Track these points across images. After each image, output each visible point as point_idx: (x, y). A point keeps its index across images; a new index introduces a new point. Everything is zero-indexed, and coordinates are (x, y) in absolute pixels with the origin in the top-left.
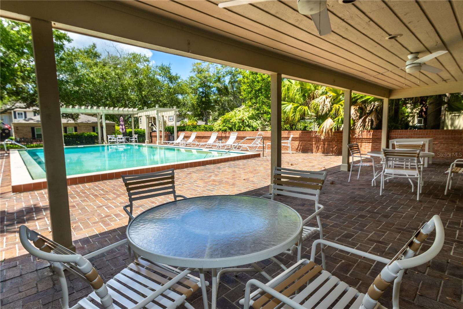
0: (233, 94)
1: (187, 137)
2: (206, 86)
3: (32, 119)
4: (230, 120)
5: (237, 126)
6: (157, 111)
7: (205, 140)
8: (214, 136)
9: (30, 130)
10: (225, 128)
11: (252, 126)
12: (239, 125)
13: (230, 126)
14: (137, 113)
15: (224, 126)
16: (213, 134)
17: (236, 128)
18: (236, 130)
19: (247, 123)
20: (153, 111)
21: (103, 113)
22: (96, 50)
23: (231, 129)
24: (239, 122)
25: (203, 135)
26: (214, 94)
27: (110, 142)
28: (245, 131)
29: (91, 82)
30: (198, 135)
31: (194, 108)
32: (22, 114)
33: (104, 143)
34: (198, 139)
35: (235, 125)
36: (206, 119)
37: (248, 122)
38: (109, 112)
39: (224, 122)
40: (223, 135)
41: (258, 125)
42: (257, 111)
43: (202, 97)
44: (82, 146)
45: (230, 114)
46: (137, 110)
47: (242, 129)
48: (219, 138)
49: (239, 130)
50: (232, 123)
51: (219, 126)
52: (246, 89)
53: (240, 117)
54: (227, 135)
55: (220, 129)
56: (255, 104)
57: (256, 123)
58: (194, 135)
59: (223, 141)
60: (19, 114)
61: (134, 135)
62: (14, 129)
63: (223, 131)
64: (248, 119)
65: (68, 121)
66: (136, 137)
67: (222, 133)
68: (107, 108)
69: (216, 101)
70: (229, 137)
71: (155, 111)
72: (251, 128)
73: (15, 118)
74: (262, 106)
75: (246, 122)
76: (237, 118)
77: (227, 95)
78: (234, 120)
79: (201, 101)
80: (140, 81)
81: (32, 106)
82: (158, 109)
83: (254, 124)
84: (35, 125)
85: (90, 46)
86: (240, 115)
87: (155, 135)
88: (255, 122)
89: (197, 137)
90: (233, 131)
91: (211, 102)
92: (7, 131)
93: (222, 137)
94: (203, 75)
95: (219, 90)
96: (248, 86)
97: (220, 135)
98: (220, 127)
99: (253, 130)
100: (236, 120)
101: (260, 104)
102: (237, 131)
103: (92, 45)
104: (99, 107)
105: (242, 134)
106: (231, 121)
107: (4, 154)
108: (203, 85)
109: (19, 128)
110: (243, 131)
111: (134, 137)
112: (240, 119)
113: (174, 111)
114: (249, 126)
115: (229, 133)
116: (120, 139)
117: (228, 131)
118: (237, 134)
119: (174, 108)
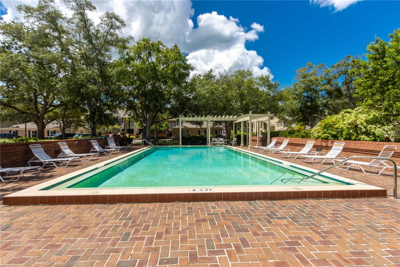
0: (349, 95)
1: (278, 144)
2: (311, 90)
3: (182, 126)
4: (334, 125)
5: (344, 133)
6: (250, 117)
7: (299, 148)
8: (309, 145)
10: (325, 135)
11: (374, 134)
12: (348, 132)
13: (334, 133)
14: (236, 119)
15: (324, 133)
16: (308, 142)
17: (344, 136)
18: (342, 139)
19: (364, 130)
21: (209, 120)
23: (335, 137)
24: (348, 128)
25: (297, 143)
26: (324, 97)
27: (213, 143)
28: (359, 140)
30: (292, 142)
31: (294, 114)
33: (208, 144)
34: (291, 147)
35: (342, 132)
36: (312, 124)
37: (365, 127)
38: (218, 119)
39: (325, 128)
40: (324, 144)
41: (385, 133)
42: (385, 111)
43: (307, 102)
44: (190, 146)
45: (335, 118)
46: (237, 117)
47: (354, 138)
48: (317, 148)
49: (348, 138)
50: (337, 128)
51: (319, 132)
52: (362, 82)
53: (350, 121)
54: (329, 144)
55: (320, 137)
56: (379, 103)
57: (380, 130)
58: (286, 142)
59: (323, 151)
61: (234, 138)
62: (173, 131)
63: (322, 139)
64: (365, 124)
65: (197, 127)
66: (236, 140)
67: (323, 141)
69: (326, 105)
70: (331, 147)
72: (371, 136)
73: (177, 124)
74: (395, 103)
75: (362, 127)
76: (345, 122)
77: (339, 97)
78: (340, 125)
79: (306, 106)
80: (242, 92)
83: (378, 130)
86: (350, 119)
88: (379, 127)
89: (289, 144)
90: (338, 139)
91: (319, 107)
93: (321, 146)
94: (308, 79)
95: (329, 93)
96: (366, 78)
97: (320, 144)
98: (320, 134)
99: (375, 140)
100: (343, 125)
101: (389, 101)
102: (345, 139)
104: (222, 116)
105: (353, 145)
106: (336, 126)
108: (308, 89)
109: (175, 131)
110: (355, 140)
111: (234, 140)
112: (350, 124)
114: (367, 133)
115: (333, 142)
116: (221, 141)
117: (331, 139)
118: (344, 144)
119: (268, 114)
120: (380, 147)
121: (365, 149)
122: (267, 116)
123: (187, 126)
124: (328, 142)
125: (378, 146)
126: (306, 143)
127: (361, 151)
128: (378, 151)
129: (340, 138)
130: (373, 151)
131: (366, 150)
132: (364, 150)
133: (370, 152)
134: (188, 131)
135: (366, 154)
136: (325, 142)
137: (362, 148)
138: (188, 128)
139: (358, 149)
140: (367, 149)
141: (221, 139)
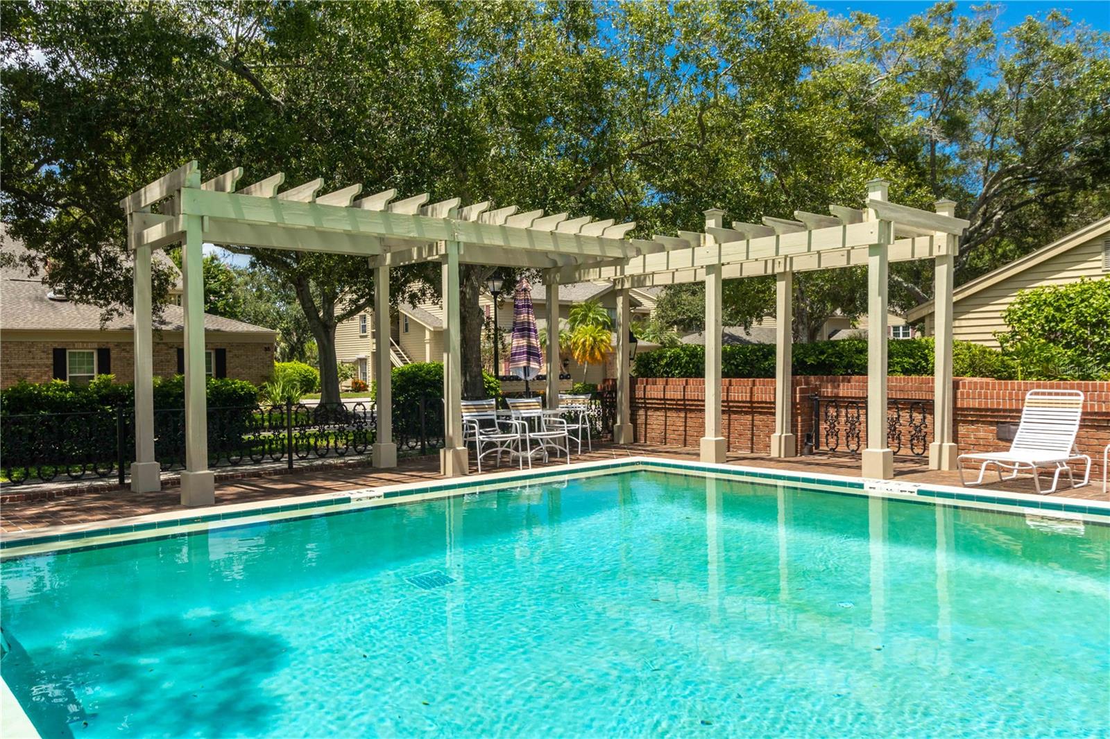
6: (885, 224)
82: (887, 214)
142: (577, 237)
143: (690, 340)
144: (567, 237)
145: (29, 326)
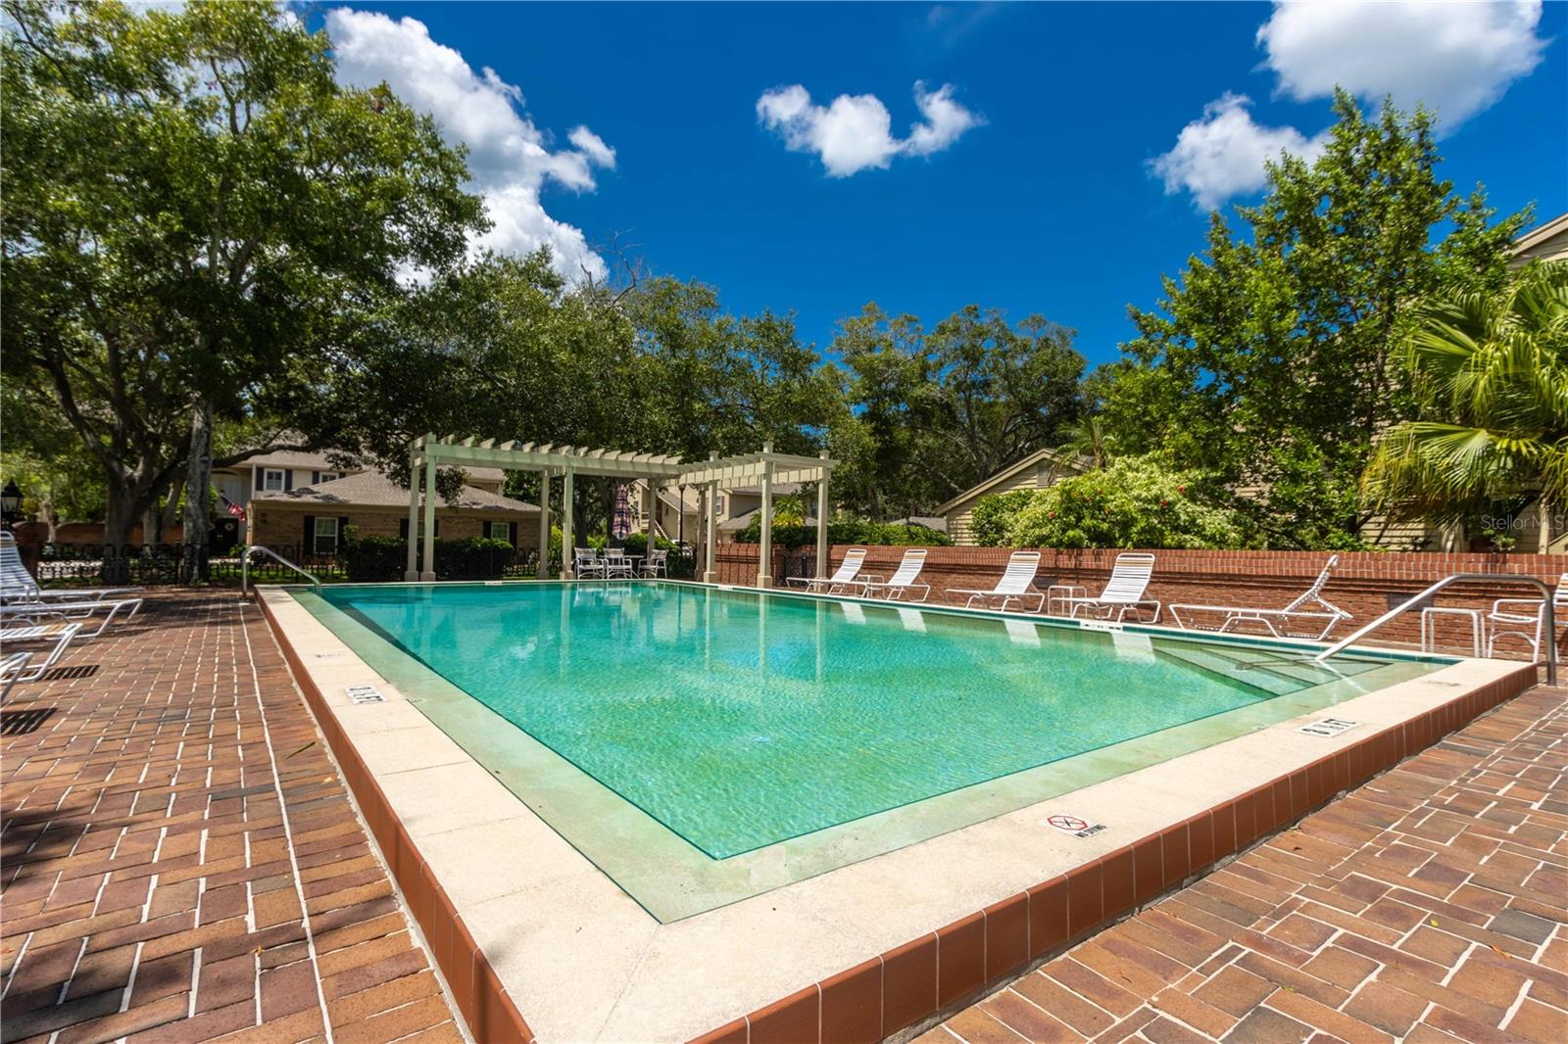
1: (879, 567)
3: (311, 492)
5: (1135, 526)
6: (769, 465)
7: (986, 579)
8: (1022, 565)
9: (300, 523)
10: (1076, 533)
12: (1149, 523)
14: (675, 472)
16: (1014, 556)
17: (1135, 537)
18: (1129, 544)
19: (1185, 518)
20: (749, 468)
21: (568, 467)
22: (549, 266)
23: (1104, 539)
24: (1144, 511)
27: (583, 571)
28: (1183, 548)
29: (540, 361)
32: (279, 476)
33: (562, 574)
35: (1128, 523)
37: (1186, 511)
38: (590, 467)
39: (1067, 510)
40: (1067, 563)
44: (500, 583)
46: (680, 463)
47: (1166, 542)
48: (1042, 575)
49: (1151, 544)
50: (1114, 513)
51: (1041, 526)
55: (1046, 540)
58: (915, 559)
60: (270, 475)
61: (656, 551)
62: (255, 518)
63: (1059, 545)
68: (583, 451)
70: (1109, 573)
71: (761, 467)
73: (259, 487)
78: (1124, 502)
81: (328, 446)
82: (772, 459)
83: (1211, 520)
84: (318, 510)
85: (531, 255)
87: (751, 553)
88: (1208, 513)
90: (1119, 546)
92: (229, 527)
97: (1051, 564)
100: (1134, 504)
102: (1144, 546)
103: (538, 253)
106: (1113, 506)
107: (236, 601)
110: (1172, 547)
112: (1149, 501)
113: (820, 469)
115: (1098, 554)
116: (616, 561)
117: (1087, 547)
118: (1153, 559)
119: (822, 458)
120: (1263, 563)
121: (1214, 571)
122: (814, 466)
123: (341, 498)
124: (1081, 555)
125: (1257, 563)
126: (1007, 562)
127: (1200, 579)
128: (1308, 578)
129: (1120, 543)
130: (1240, 575)
131: (1217, 574)
132: (1211, 574)
133: (1230, 580)
134: (344, 521)
135: (1216, 586)
136: (1070, 556)
137: (1204, 571)
138: (344, 505)
139: (1190, 573)
140: (1220, 572)
141: (615, 553)
142: (647, 463)
143: (809, 522)
144: (641, 464)
145: (386, 504)
